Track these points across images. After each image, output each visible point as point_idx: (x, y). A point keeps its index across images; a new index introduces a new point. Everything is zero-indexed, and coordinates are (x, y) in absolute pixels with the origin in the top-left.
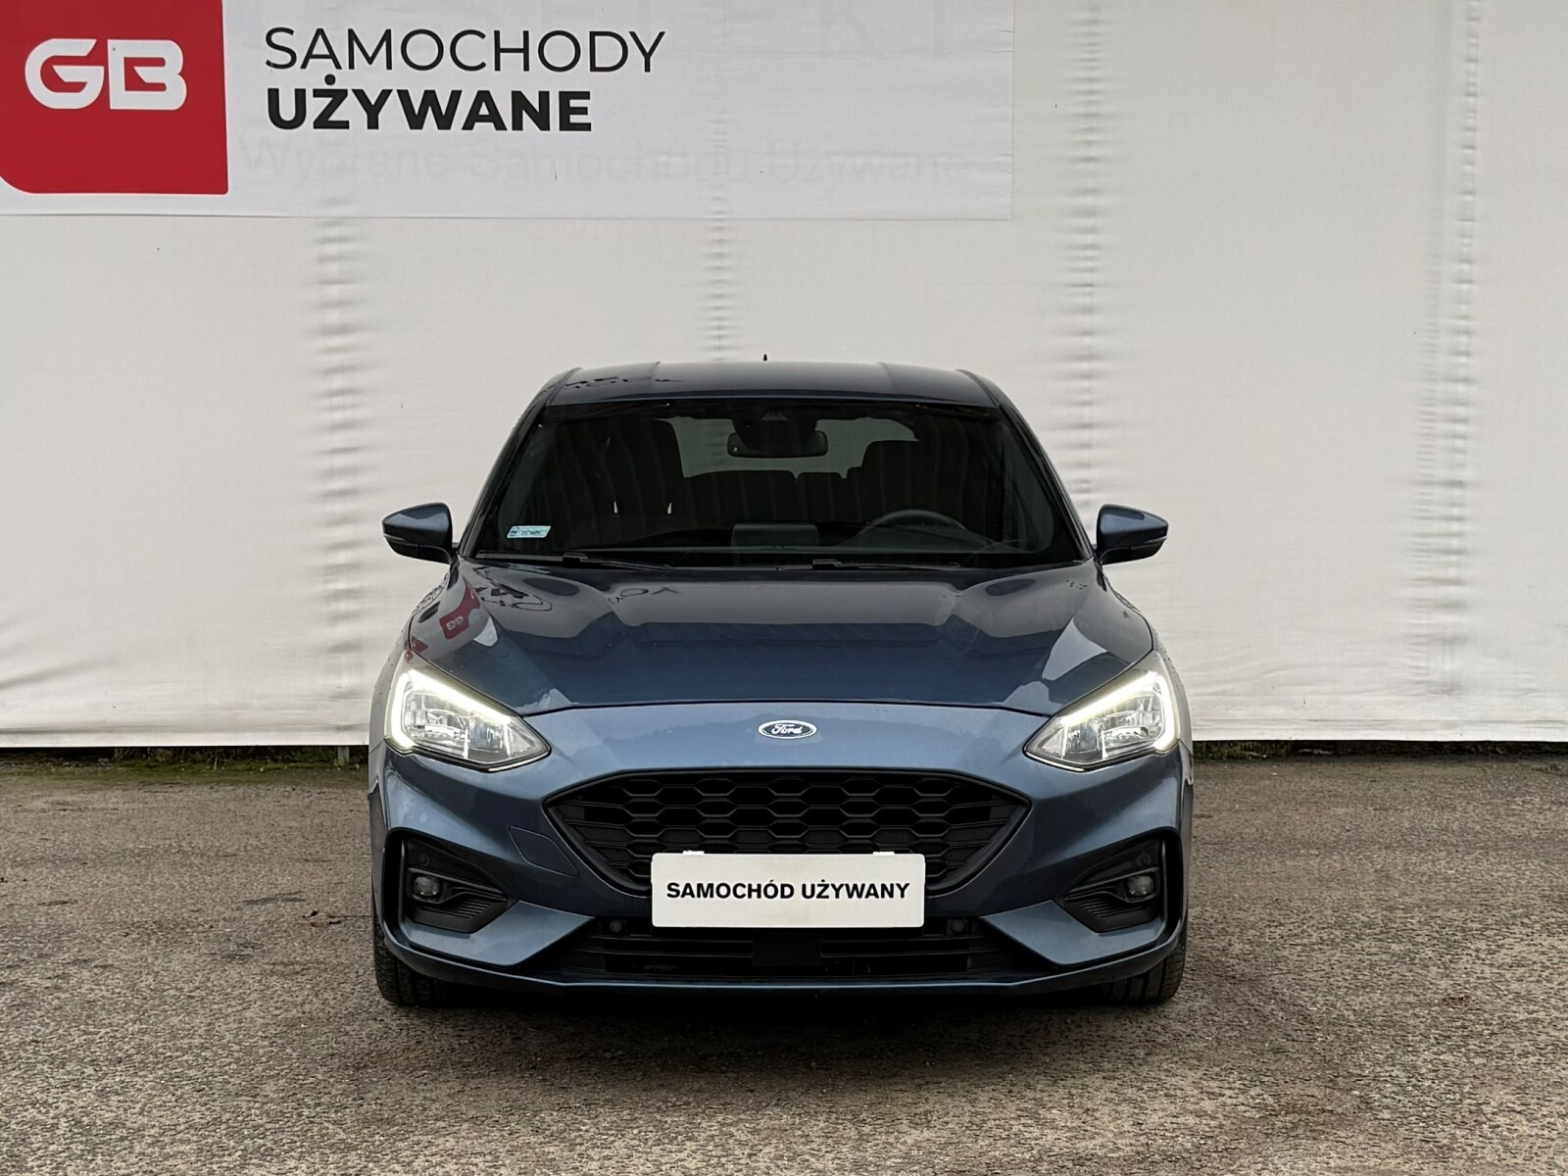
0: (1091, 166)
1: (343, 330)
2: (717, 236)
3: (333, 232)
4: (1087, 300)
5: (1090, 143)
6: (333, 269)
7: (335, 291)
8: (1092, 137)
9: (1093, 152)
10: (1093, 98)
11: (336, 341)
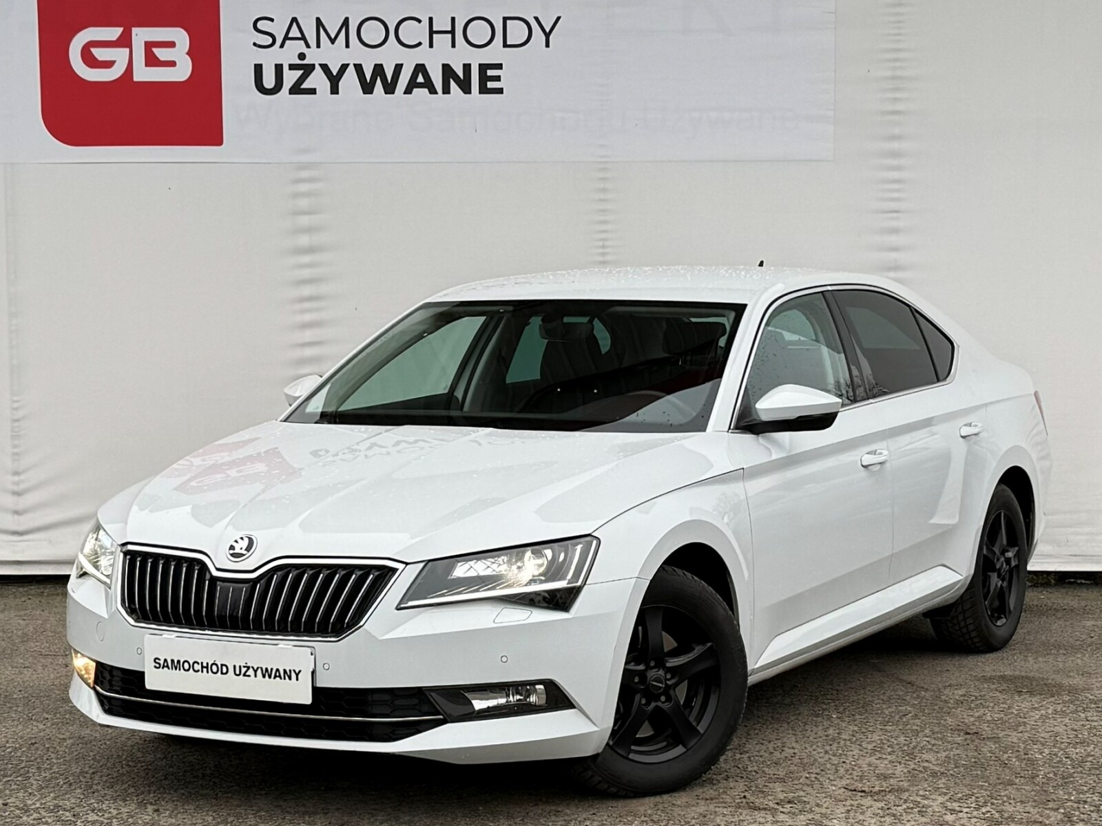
0: (896, 118)
1: (310, 250)
2: (601, 175)
3: (304, 174)
4: (894, 224)
5: (896, 100)
6: (304, 203)
7: (305, 220)
8: (898, 95)
9: (900, 107)
10: (898, 64)
11: (306, 259)
